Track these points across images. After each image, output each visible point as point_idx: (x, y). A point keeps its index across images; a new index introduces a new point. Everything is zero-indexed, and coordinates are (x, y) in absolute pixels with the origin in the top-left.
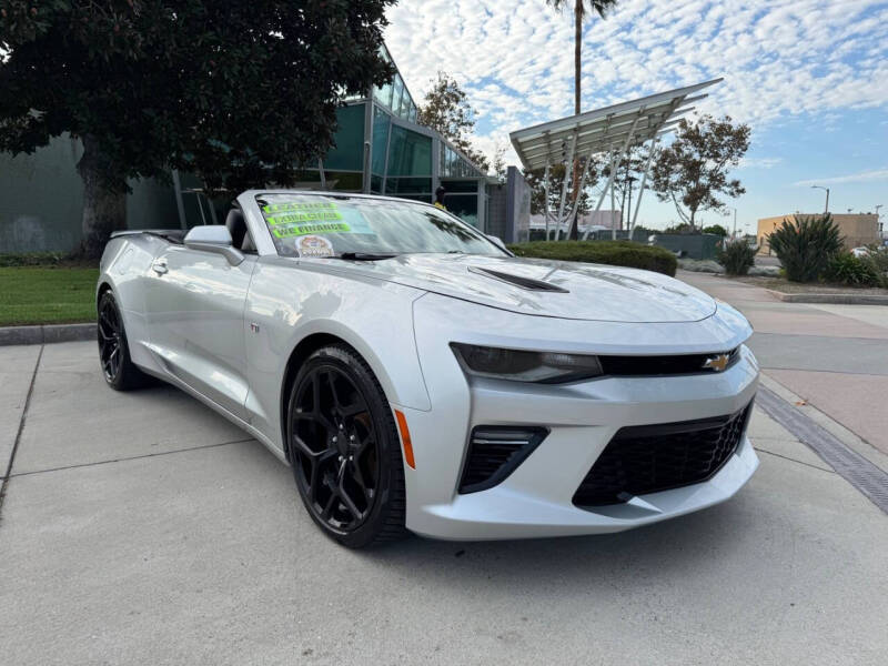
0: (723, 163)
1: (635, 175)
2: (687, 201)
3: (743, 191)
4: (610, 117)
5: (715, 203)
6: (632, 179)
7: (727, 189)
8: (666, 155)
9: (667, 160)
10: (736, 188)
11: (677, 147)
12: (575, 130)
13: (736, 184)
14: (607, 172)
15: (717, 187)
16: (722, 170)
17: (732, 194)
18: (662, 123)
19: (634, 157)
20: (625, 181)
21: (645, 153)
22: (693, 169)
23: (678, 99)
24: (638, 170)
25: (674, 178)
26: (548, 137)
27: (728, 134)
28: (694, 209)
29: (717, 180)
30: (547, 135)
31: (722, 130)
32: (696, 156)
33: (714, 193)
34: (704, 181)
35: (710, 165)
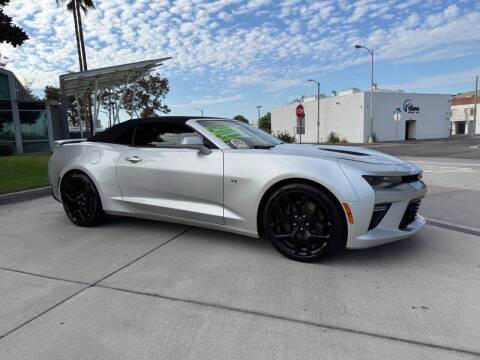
0: (158, 97)
3: (168, 110)
6: (113, 103)
7: (161, 110)
13: (166, 107)
15: (157, 108)
16: (158, 100)
17: (164, 112)
20: (109, 104)
24: (115, 99)
27: (159, 82)
29: (157, 105)
31: (155, 80)
32: (145, 92)
33: (156, 112)
35: (152, 98)
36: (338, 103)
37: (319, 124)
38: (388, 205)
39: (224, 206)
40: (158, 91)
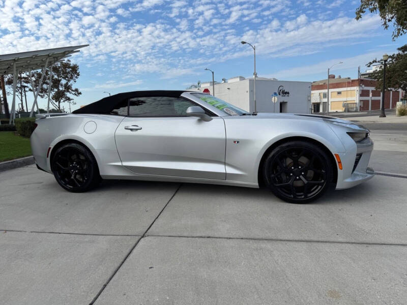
0: (69, 81)
3: (80, 93)
5: (69, 99)
6: (25, 87)
7: (73, 93)
10: (77, 93)
13: (76, 90)
15: (68, 91)
16: (69, 84)
17: (76, 95)
24: (27, 82)
27: (69, 67)
29: (68, 88)
31: (66, 66)
32: (56, 77)
33: (68, 95)
35: (64, 82)
38: (361, 155)
39: (225, 164)
40: (69, 76)
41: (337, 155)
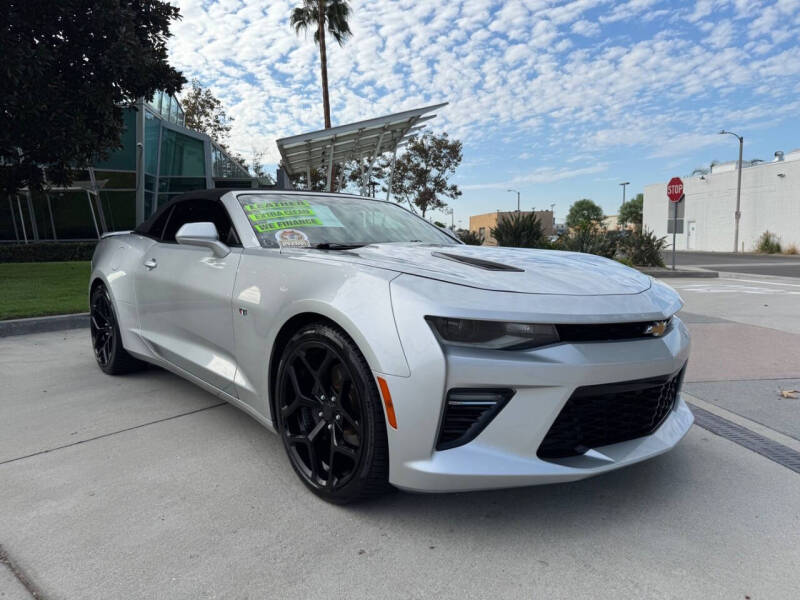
0: (443, 172)
1: (376, 180)
2: (418, 202)
3: (460, 194)
4: (361, 130)
5: (440, 204)
6: (374, 184)
7: (449, 193)
8: (399, 164)
9: (400, 167)
10: (456, 193)
11: (408, 157)
12: (332, 140)
13: (454, 188)
14: (353, 177)
15: (440, 191)
16: (443, 177)
17: (452, 196)
18: (401, 138)
19: (376, 165)
20: (368, 185)
21: (384, 163)
22: (422, 176)
23: (414, 118)
24: (378, 176)
25: (407, 183)
26: (309, 145)
27: (446, 147)
28: (424, 209)
29: (440, 185)
30: (308, 142)
31: (440, 144)
32: (423, 165)
33: (439, 196)
34: (430, 186)
35: (434, 173)
36: (780, 175)
37: (738, 215)
38: (505, 394)
40: (443, 162)
41: (383, 382)
